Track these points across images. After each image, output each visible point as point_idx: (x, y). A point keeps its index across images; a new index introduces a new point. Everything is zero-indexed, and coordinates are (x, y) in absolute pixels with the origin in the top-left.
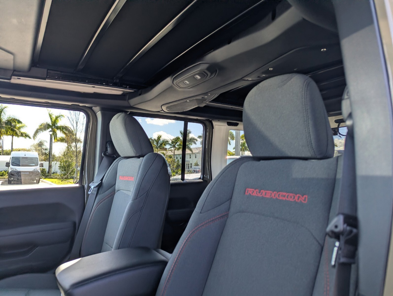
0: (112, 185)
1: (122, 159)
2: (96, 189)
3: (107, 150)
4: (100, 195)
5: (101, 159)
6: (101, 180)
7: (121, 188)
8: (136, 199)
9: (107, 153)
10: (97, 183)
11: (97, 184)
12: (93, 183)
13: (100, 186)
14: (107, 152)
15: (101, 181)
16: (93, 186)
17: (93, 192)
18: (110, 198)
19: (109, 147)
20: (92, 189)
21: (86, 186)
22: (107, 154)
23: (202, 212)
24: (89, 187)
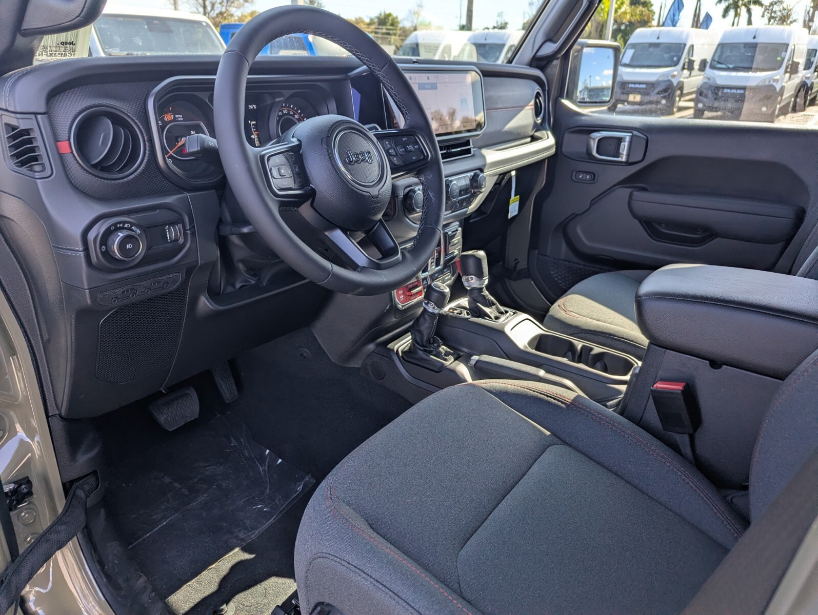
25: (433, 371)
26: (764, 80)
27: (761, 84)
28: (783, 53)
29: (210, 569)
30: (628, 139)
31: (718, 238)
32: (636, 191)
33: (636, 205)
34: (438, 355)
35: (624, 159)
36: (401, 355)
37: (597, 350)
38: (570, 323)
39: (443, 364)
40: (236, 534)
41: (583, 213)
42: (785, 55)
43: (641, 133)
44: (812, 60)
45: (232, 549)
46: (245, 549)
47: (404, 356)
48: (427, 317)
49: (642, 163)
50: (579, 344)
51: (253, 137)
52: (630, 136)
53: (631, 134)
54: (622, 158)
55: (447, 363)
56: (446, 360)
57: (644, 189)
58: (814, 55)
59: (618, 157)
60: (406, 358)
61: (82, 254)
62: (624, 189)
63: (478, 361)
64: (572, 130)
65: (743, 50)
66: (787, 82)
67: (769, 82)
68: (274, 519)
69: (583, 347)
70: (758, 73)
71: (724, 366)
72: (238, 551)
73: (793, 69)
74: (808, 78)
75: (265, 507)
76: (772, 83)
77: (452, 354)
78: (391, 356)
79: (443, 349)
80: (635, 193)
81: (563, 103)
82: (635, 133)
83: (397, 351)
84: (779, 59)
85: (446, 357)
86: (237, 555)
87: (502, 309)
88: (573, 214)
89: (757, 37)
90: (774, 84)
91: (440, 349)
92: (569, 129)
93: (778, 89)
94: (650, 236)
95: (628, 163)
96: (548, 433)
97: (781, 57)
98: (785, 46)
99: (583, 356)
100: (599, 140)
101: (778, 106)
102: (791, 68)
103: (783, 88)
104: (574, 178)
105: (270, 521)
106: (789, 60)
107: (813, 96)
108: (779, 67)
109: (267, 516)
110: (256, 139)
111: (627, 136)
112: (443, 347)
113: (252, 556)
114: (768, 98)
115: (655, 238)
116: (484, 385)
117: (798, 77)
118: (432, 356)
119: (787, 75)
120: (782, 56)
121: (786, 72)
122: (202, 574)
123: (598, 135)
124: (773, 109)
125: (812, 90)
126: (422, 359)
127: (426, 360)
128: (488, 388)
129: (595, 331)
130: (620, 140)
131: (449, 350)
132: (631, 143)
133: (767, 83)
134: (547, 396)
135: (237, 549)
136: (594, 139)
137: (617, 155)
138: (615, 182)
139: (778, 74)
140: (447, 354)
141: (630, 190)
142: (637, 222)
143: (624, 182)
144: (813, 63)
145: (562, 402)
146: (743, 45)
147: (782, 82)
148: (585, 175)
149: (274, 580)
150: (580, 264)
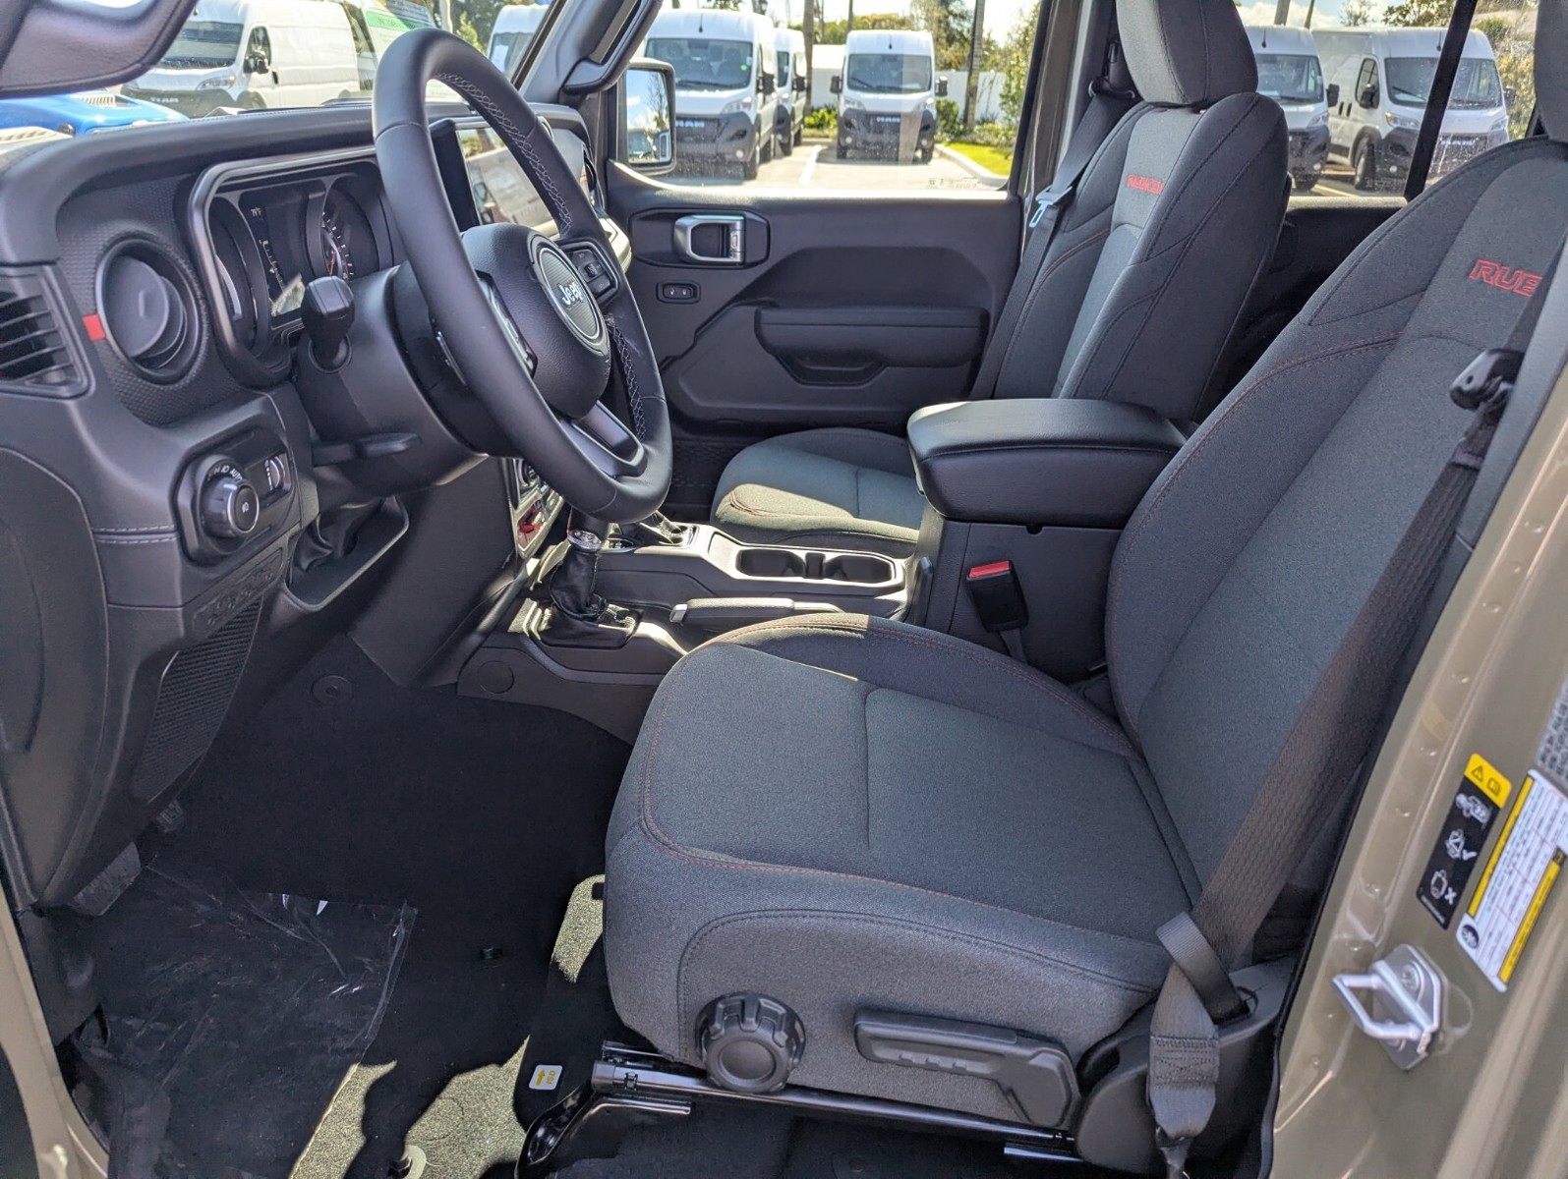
0: (1105, 203)
1: (1149, 110)
2: (1054, 213)
3: (1105, 71)
4: (1065, 234)
5: (1084, 102)
6: (1071, 185)
7: (1126, 219)
8: (1147, 259)
9: (1108, 81)
10: (1059, 192)
11: (1057, 198)
12: (1048, 191)
13: (1066, 204)
14: (1107, 77)
15: (1070, 188)
16: (1047, 199)
17: (1046, 223)
18: (1094, 246)
19: (1115, 61)
20: (1040, 212)
21: (1028, 201)
22: (1106, 85)
23: (1313, 323)
24: (1035, 205)
25: (609, 648)
26: (730, 105)
27: (727, 111)
28: (748, 58)
29: (326, 1119)
30: (739, 226)
31: (888, 368)
32: (764, 308)
33: (766, 329)
34: (608, 619)
35: (738, 258)
36: (539, 638)
37: (830, 556)
38: (769, 527)
39: (624, 633)
40: (330, 1049)
41: (685, 353)
42: (751, 61)
43: (760, 217)
44: (785, 71)
45: (342, 1072)
46: (368, 1061)
47: (545, 639)
48: (581, 560)
49: (766, 263)
50: (801, 553)
51: (272, 271)
52: (741, 220)
53: (742, 218)
54: (735, 256)
55: (629, 630)
56: (623, 625)
57: (773, 305)
58: (786, 61)
59: (728, 256)
60: (550, 641)
61: (173, 538)
62: (743, 308)
63: (689, 611)
64: (645, 214)
65: (687, 52)
66: (761, 108)
67: (738, 107)
68: (387, 996)
69: (808, 555)
70: (717, 91)
71: (1044, 528)
72: (358, 1070)
73: (766, 85)
74: (785, 100)
75: (352, 986)
76: (742, 109)
77: (629, 614)
78: (521, 644)
79: (612, 608)
80: (763, 312)
81: (617, 167)
82: (749, 215)
83: (530, 632)
84: (744, 68)
85: (621, 621)
86: (359, 1079)
87: (676, 525)
88: (667, 358)
89: (704, 28)
90: (746, 111)
91: (608, 610)
92: (637, 213)
93: (753, 121)
94: (795, 378)
95: (745, 265)
96: (856, 679)
97: (745, 64)
98: (749, 46)
99: (816, 567)
100: (694, 230)
101: (758, 149)
102: (764, 84)
103: (758, 118)
104: (661, 296)
105: (381, 1003)
106: (758, 72)
107: (796, 130)
108: (747, 83)
109: (370, 998)
110: (277, 275)
111: (737, 221)
112: (611, 606)
113: (391, 1065)
114: (742, 134)
115: (802, 380)
116: (734, 640)
117: (772, 99)
118: (600, 625)
119: (761, 95)
120: (748, 63)
121: (758, 91)
122: (317, 1132)
123: (689, 222)
124: (751, 153)
125: (794, 119)
126: (585, 634)
127: (591, 634)
128: (744, 642)
129: (812, 530)
130: (726, 229)
131: (621, 609)
132: (744, 230)
133: (735, 110)
134: (833, 629)
135: (354, 1068)
136: (684, 229)
137: (726, 251)
138: (729, 298)
139: (748, 94)
140: (621, 615)
141: (754, 309)
142: (771, 357)
143: (744, 297)
144: (787, 74)
145: (856, 632)
146: (686, 43)
147: (755, 108)
148: (678, 289)
149: (458, 1080)
150: (691, 440)
